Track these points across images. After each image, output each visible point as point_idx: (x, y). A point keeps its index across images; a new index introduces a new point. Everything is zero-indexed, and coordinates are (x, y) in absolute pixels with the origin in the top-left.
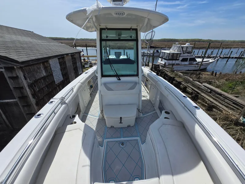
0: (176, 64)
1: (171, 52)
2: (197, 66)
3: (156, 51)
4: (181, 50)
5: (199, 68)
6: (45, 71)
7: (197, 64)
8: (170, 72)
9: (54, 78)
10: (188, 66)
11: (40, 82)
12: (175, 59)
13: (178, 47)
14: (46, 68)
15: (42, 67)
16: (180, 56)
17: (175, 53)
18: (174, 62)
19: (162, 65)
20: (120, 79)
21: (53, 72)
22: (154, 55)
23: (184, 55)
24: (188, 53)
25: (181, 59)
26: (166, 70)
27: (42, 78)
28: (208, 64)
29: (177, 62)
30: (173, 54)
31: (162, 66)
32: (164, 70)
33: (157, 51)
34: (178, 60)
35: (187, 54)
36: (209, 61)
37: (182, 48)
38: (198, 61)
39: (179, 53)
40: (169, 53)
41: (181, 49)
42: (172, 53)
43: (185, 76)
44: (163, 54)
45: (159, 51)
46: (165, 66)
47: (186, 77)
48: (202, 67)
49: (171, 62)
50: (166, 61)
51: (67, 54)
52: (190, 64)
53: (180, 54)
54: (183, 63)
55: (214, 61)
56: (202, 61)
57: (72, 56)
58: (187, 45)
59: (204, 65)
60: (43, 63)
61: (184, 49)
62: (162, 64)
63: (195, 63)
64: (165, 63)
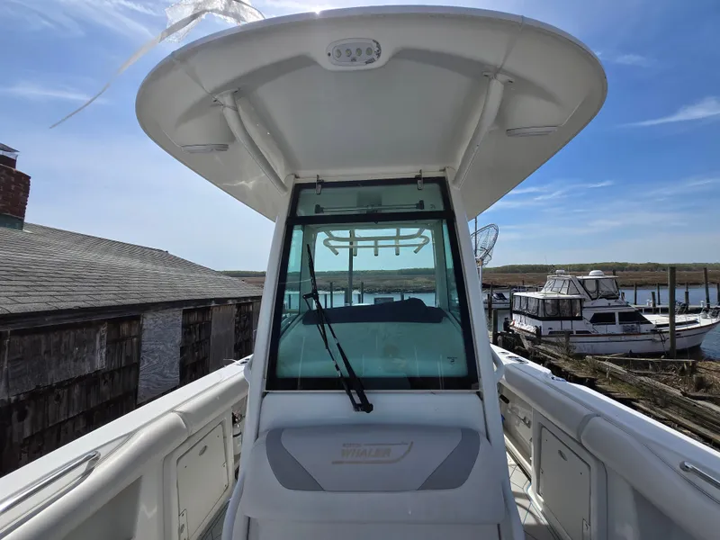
0: (577, 332)
1: (548, 296)
2: (657, 337)
3: (495, 295)
4: (581, 290)
5: (668, 345)
6: (108, 352)
7: (654, 332)
8: (567, 360)
9: (141, 378)
10: (623, 338)
11: (58, 398)
12: (568, 315)
13: (568, 283)
14: (115, 343)
15: (102, 338)
16: (582, 308)
17: (563, 300)
18: (567, 325)
19: (529, 335)
20: (367, 407)
21: (142, 355)
22: (493, 306)
23: (594, 305)
24: (608, 299)
25: (588, 315)
26: (550, 350)
27: (81, 379)
28: (699, 331)
29: (578, 326)
30: (557, 300)
31: (528, 339)
32: (542, 351)
33: (501, 296)
34: (580, 318)
35: (604, 302)
36: (695, 322)
37: (582, 283)
38: (654, 323)
39: (575, 299)
40: (543, 300)
41: (578, 285)
42: (553, 299)
43: (640, 374)
44: (523, 302)
45: (507, 296)
46: (538, 337)
47: (642, 378)
48: (681, 343)
49: (556, 325)
50: (539, 323)
51: (222, 301)
52: (628, 332)
53: (580, 300)
54: (602, 329)
55: (714, 321)
56: (673, 324)
57: (239, 306)
58: (593, 274)
59: (683, 334)
60: (115, 323)
61: (591, 288)
62: (528, 332)
63: (644, 328)
64: (538, 330)
